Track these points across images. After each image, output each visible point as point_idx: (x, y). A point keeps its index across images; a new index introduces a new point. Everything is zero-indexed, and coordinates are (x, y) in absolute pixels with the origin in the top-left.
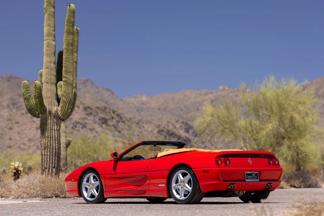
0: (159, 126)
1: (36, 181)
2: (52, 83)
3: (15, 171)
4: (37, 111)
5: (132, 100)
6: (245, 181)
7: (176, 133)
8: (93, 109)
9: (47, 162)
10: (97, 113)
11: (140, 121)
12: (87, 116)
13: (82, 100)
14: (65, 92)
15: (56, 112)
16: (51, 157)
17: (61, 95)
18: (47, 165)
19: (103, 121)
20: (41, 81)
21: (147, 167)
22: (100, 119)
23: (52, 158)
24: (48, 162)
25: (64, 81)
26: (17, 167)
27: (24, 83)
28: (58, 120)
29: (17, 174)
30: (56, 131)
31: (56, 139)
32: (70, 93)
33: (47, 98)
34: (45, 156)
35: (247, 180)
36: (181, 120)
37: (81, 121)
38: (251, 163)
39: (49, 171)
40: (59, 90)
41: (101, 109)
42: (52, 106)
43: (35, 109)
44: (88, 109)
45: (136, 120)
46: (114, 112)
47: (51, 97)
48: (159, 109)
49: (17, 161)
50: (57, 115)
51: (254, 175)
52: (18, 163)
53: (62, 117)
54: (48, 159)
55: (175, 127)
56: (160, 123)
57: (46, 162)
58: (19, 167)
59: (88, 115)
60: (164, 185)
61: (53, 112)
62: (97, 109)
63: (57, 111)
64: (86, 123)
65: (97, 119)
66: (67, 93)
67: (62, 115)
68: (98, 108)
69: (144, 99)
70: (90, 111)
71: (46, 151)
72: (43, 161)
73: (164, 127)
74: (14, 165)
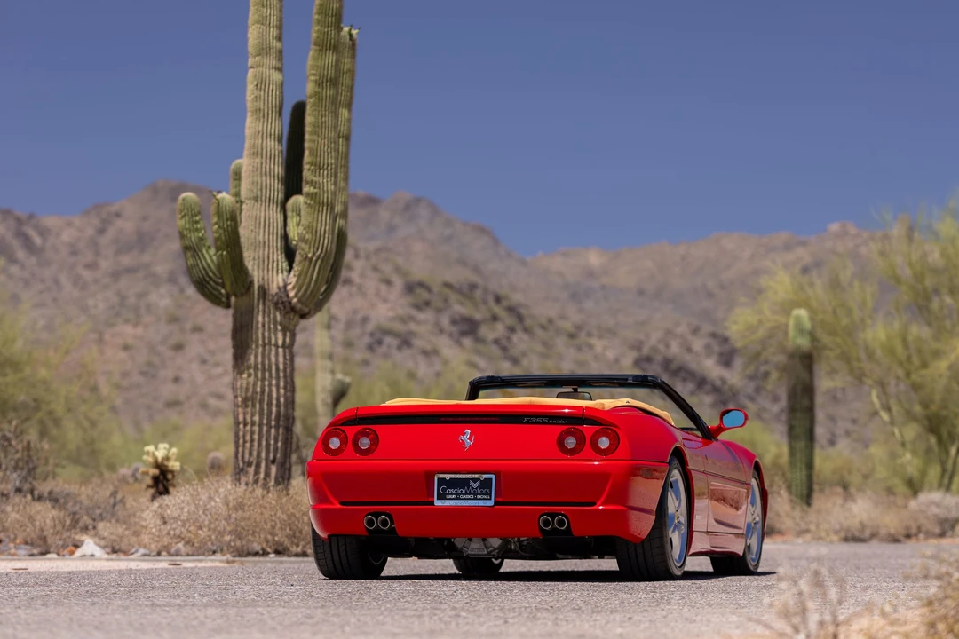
0: (638, 346)
1: (216, 502)
2: (270, 200)
3: (156, 472)
4: (223, 287)
5: (556, 263)
6: (430, 503)
7: (693, 366)
8: (436, 289)
9: (252, 446)
10: (446, 300)
11: (579, 328)
12: (414, 312)
13: (400, 261)
14: (309, 228)
15: (283, 290)
16: (265, 428)
17: (296, 238)
18: (250, 454)
19: (465, 327)
20: (237, 194)
22: (454, 322)
23: (268, 432)
24: (256, 444)
25: (309, 195)
26: (163, 459)
27: (184, 199)
28: (287, 316)
29: (162, 482)
30: (281, 350)
31: (281, 374)
32: (325, 233)
33: (255, 245)
34: (245, 425)
36: (707, 328)
37: (399, 327)
39: (257, 472)
40: (292, 223)
41: (459, 291)
42: (270, 272)
43: (217, 280)
44: (419, 291)
45: (567, 326)
46: (498, 300)
47: (267, 244)
48: (641, 292)
49: (163, 442)
50: (285, 299)
51: (475, 485)
52: (167, 446)
53: (299, 306)
54: (256, 437)
55: (689, 350)
56: (641, 337)
57: (248, 445)
58: (167, 458)
59: (417, 307)
61: (274, 290)
62: (447, 291)
63: (285, 286)
64: (411, 333)
65: (445, 322)
66: (316, 231)
67: (299, 301)
68: (448, 285)
69: (594, 259)
70: (425, 295)
71: (249, 410)
72: (241, 441)
73: (654, 349)
74: (153, 454)
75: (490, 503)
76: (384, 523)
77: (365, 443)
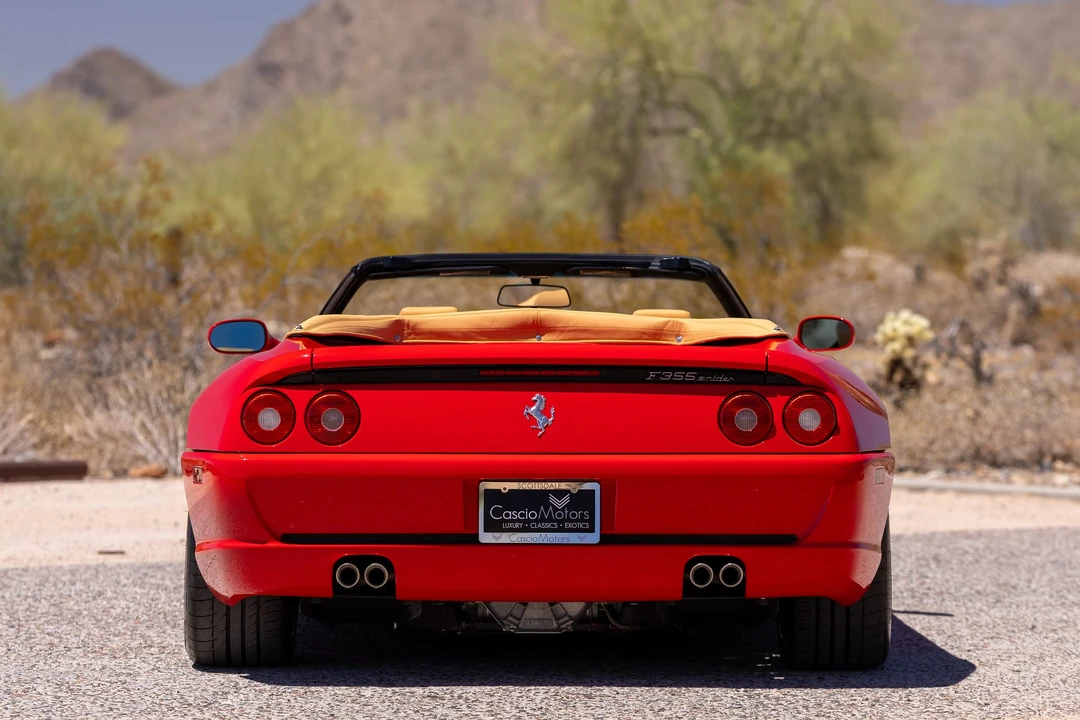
6: (469, 539)
35: (486, 538)
38: (542, 422)
51: (560, 504)
75: (593, 538)
76: (376, 576)
77: (333, 420)
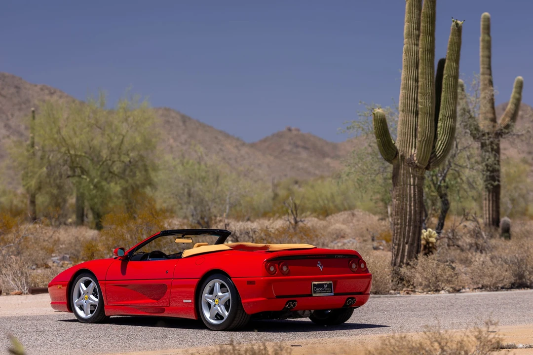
6: (311, 295)
21: (167, 272)
35: (314, 295)
38: (321, 268)
51: (326, 286)
60: (190, 301)
75: (332, 294)
76: (295, 305)
